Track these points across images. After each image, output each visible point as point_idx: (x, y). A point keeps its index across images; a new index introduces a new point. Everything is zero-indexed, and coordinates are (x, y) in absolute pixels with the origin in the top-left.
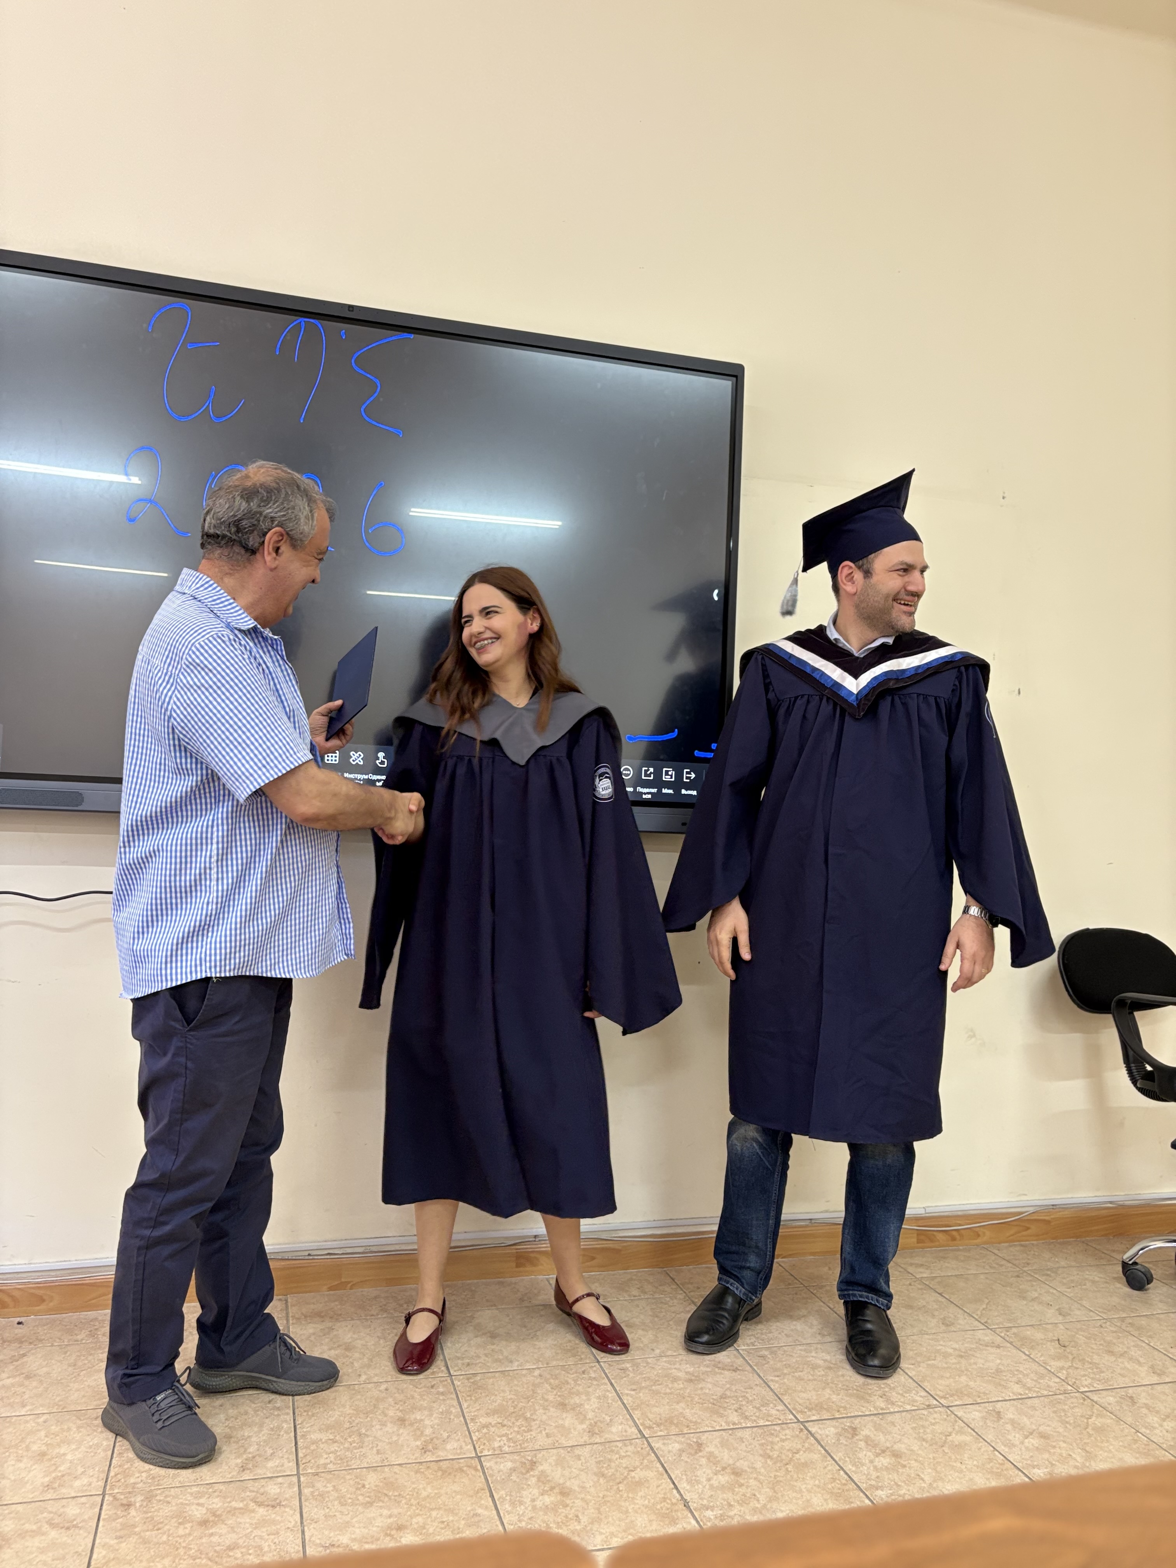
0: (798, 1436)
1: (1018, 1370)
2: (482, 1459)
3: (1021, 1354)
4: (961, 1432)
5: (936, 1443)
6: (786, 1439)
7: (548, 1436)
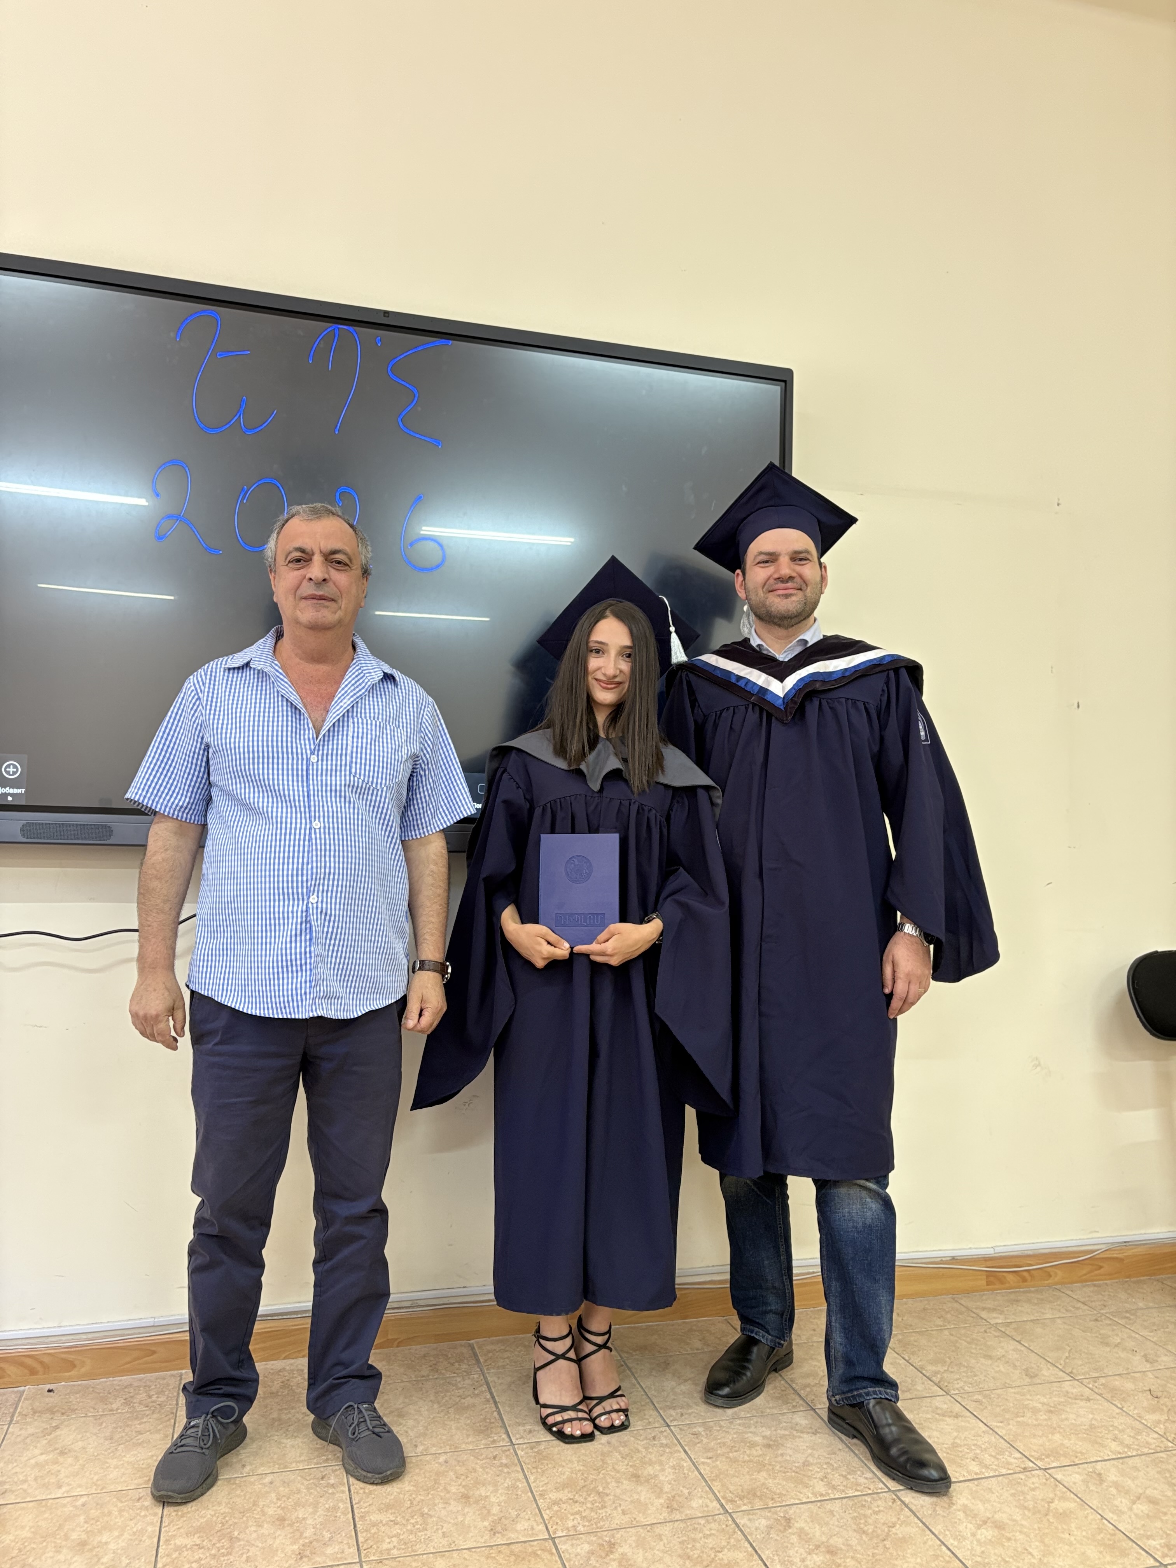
0: (891, 1507)
1: (1112, 1426)
2: (557, 1541)
3: (1115, 1408)
4: (1063, 1498)
5: (1039, 1512)
6: (879, 1511)
7: (624, 1513)
